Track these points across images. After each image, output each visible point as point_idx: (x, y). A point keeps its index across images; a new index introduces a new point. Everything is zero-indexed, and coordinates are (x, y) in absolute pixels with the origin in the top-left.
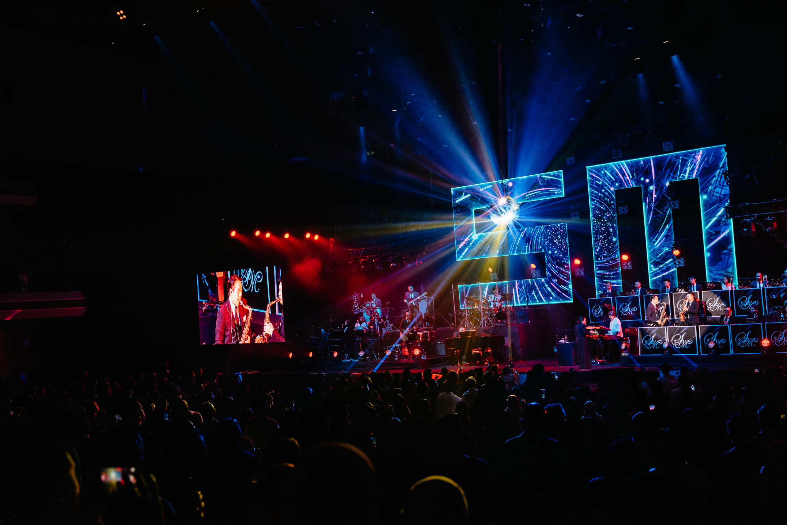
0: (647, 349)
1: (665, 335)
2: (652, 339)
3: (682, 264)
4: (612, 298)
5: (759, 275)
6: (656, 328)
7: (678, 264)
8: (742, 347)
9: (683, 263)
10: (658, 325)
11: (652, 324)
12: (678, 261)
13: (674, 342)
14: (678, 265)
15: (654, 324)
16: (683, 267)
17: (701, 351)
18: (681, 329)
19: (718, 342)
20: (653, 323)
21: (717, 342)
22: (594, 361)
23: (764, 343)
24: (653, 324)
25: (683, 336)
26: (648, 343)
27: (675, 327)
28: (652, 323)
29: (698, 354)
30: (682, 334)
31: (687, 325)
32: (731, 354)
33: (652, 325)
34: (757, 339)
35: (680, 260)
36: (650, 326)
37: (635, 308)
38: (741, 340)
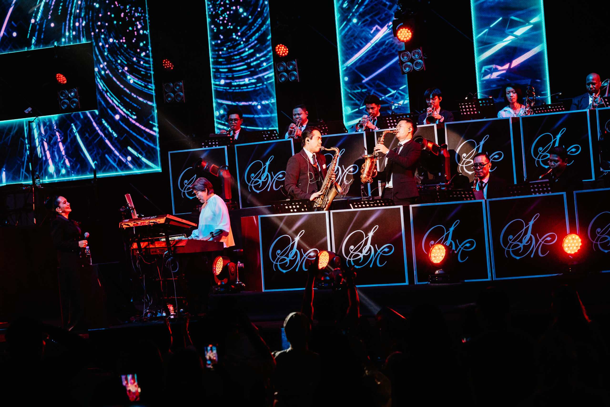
0: (282, 272)
1: (326, 235)
2: (293, 245)
3: (417, 64)
4: (226, 147)
5: (593, 79)
6: (304, 215)
7: (409, 63)
8: (518, 258)
9: (420, 61)
10: (310, 206)
11: (296, 205)
12: (407, 55)
13: (347, 252)
14: (409, 66)
15: (302, 207)
16: (420, 71)
17: (415, 273)
18: (366, 215)
19: (457, 247)
20: (299, 202)
21: (454, 248)
22: (164, 314)
23: (569, 245)
24: (298, 206)
25: (371, 234)
26: (283, 257)
27: (353, 210)
28: (295, 202)
29: (407, 283)
30: (367, 231)
31: (382, 206)
32: (489, 279)
33: (296, 208)
34: (553, 237)
35: (414, 55)
36: (292, 211)
37: (282, 173)
38: (514, 241)
